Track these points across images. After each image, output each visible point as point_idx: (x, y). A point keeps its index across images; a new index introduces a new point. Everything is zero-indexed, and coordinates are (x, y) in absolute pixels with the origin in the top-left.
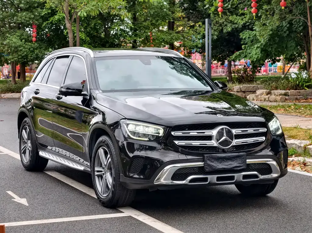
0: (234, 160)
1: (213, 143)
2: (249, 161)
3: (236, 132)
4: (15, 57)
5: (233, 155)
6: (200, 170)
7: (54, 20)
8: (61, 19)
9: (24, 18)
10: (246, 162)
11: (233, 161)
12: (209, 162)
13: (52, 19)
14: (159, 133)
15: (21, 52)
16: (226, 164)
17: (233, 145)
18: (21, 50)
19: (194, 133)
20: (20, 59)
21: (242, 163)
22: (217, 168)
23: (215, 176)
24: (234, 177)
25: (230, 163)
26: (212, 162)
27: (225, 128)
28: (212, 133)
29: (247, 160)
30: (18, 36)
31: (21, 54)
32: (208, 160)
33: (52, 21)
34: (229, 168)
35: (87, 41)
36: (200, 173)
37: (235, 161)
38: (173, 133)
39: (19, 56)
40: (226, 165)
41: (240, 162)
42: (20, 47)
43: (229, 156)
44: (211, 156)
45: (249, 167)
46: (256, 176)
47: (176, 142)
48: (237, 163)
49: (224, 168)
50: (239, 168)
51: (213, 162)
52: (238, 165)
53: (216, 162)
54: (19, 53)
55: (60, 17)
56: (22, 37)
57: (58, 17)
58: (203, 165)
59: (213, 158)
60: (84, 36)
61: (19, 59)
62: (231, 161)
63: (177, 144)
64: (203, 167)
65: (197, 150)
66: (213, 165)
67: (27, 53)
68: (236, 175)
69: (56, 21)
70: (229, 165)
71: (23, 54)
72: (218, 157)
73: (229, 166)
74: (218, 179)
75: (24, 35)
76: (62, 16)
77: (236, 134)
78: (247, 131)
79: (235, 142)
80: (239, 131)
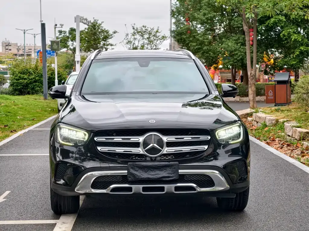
0: (163, 169)
1: (140, 150)
2: (182, 171)
3: (168, 139)
4: (231, 61)
5: (161, 165)
6: (123, 179)
7: (270, 23)
8: (277, 22)
9: (240, 22)
10: (178, 173)
11: (162, 171)
12: (132, 171)
13: (268, 21)
14: (84, 139)
15: (237, 56)
16: (153, 173)
17: (163, 153)
18: (237, 54)
19: (118, 139)
20: (236, 62)
22: (141, 177)
23: (141, 186)
24: (164, 187)
25: (158, 172)
26: (135, 170)
27: (154, 134)
28: (138, 140)
29: (180, 171)
30: (235, 40)
31: (237, 58)
32: (131, 168)
33: (269, 24)
34: (156, 178)
35: (305, 43)
36: (124, 182)
37: (164, 171)
38: (95, 139)
39: (234, 60)
40: (152, 175)
41: (171, 172)
42: (236, 51)
43: (156, 166)
44: (135, 164)
45: (183, 178)
46: (192, 188)
47: (99, 148)
48: (165, 173)
49: (149, 178)
50: (168, 179)
51: (137, 171)
52: (166, 175)
53: (141, 171)
54: (235, 57)
55: (276, 20)
56: (239, 41)
57: (274, 20)
58: (127, 174)
59: (137, 167)
60: (300, 38)
61: (234, 63)
62: (159, 171)
63: (100, 150)
64: (126, 175)
65: (127, 157)
66: (136, 174)
67: (242, 57)
68: (166, 186)
69: (273, 24)
71: (238, 58)
72: (143, 166)
73: (156, 175)
74: (144, 189)
75: (241, 39)
76: (278, 18)
77: (167, 141)
78: (183, 138)
79: (166, 150)
80: (172, 139)
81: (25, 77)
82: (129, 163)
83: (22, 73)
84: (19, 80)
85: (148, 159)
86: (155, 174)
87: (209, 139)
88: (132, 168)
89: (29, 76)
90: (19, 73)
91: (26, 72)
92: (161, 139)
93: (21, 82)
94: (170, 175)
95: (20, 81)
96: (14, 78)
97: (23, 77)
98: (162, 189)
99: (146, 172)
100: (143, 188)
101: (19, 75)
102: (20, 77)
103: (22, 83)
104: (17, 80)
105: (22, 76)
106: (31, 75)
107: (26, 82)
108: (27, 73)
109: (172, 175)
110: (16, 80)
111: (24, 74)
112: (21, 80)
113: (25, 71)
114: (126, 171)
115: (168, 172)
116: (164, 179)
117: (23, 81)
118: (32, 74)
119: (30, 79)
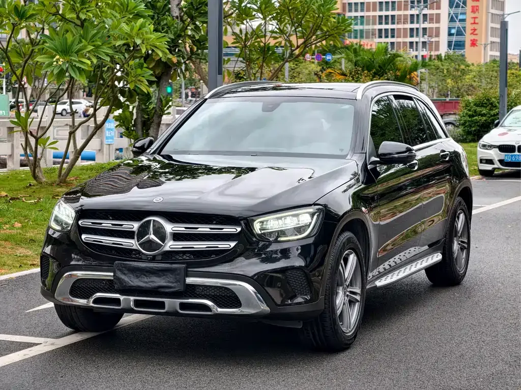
1: (132, 243)
2: (190, 280)
3: (173, 229)
5: (159, 267)
11: (160, 277)
12: (119, 274)
16: (146, 280)
17: (163, 250)
19: (107, 224)
21: (176, 282)
22: (130, 285)
23: (132, 299)
25: (154, 279)
26: (124, 274)
27: (153, 220)
28: (132, 227)
29: (188, 279)
32: (118, 270)
34: (149, 288)
36: (111, 289)
37: (163, 277)
38: (80, 222)
40: (146, 282)
41: (172, 280)
43: (151, 268)
44: (124, 264)
45: (192, 290)
47: (83, 236)
48: (164, 281)
49: (139, 287)
50: (167, 290)
51: (126, 275)
52: (165, 284)
53: (131, 275)
58: (113, 278)
59: (126, 268)
62: (156, 276)
63: (83, 240)
64: (112, 280)
66: (123, 280)
68: (167, 301)
70: (152, 282)
72: (133, 267)
73: (151, 284)
74: (137, 303)
77: (172, 231)
78: (198, 228)
79: (170, 245)
80: (181, 228)
81: (483, 112)
82: (116, 262)
83: (481, 105)
84: (473, 116)
85: (143, 257)
86: (149, 282)
87: (237, 232)
88: (120, 270)
89: (491, 110)
90: (475, 105)
91: (486, 103)
92: (163, 227)
93: (476, 120)
94: (170, 284)
95: (475, 118)
96: (466, 114)
97: (481, 111)
98: (162, 305)
99: (137, 277)
100: (135, 301)
101: (475, 108)
102: (475, 111)
103: (478, 122)
104: (470, 116)
105: (479, 109)
106: (494, 109)
107: (485, 121)
108: (488, 106)
109: (173, 285)
110: (468, 118)
111: (482, 106)
112: (477, 117)
113: (484, 102)
114: (112, 274)
115: (168, 279)
116: (163, 290)
117: (480, 118)
118: (496, 106)
119: (492, 116)
